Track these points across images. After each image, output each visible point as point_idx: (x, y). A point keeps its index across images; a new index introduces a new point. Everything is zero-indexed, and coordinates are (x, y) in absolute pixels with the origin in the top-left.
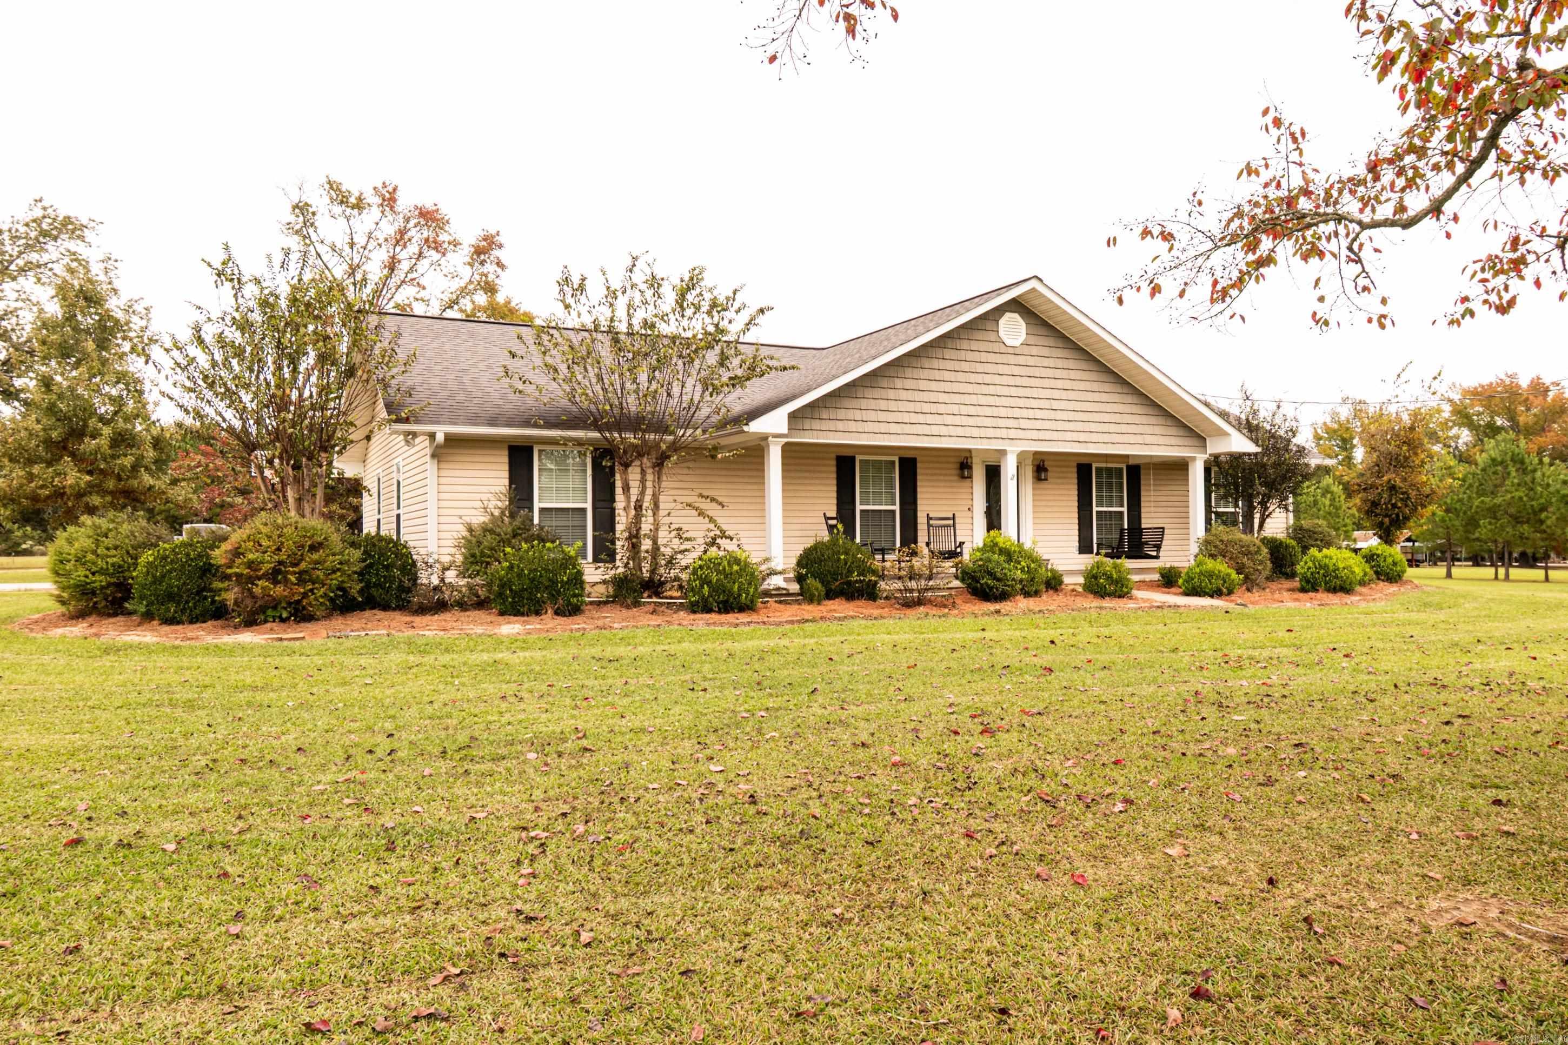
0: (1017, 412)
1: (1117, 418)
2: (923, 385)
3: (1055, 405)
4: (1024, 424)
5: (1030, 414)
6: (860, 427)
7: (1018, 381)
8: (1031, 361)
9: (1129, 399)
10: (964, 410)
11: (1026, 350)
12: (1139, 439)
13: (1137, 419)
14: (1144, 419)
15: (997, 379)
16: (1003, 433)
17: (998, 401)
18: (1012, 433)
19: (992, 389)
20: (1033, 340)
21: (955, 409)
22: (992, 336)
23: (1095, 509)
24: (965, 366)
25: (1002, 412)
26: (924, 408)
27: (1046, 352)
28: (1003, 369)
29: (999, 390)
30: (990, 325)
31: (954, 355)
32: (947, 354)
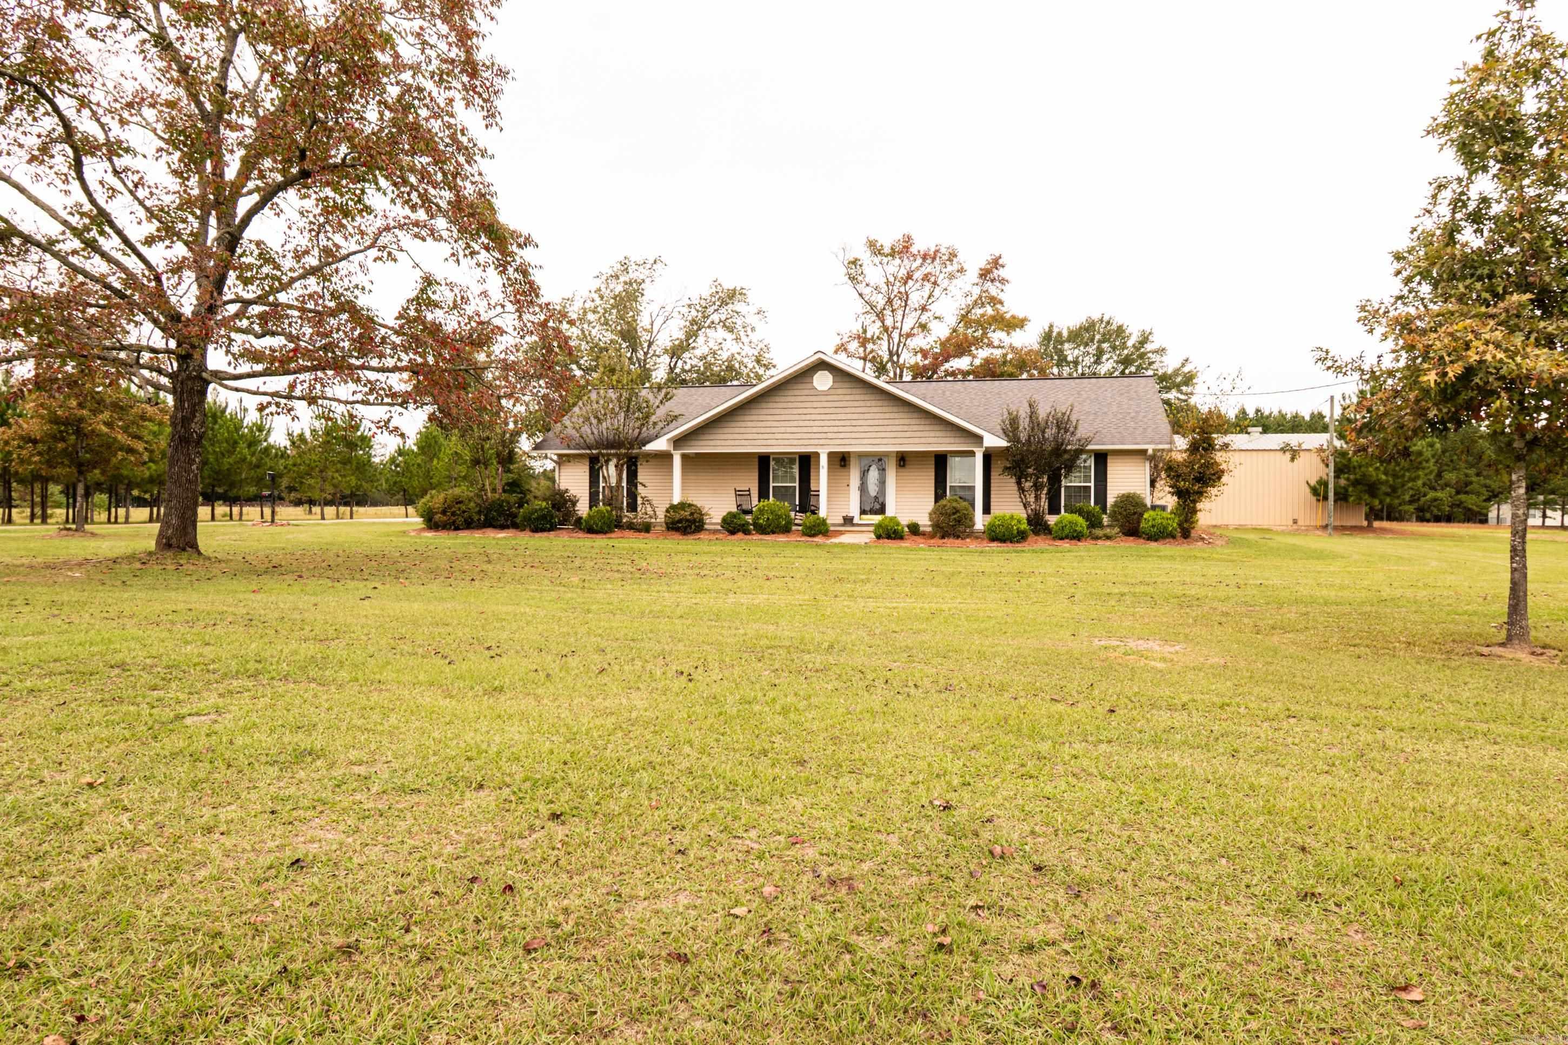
0: (826, 429)
1: (906, 428)
2: (762, 418)
3: (854, 423)
4: (830, 435)
5: (836, 429)
6: (723, 443)
7: (827, 411)
8: (836, 398)
9: (915, 415)
10: (789, 430)
11: (833, 391)
12: (923, 440)
13: (921, 428)
14: (927, 428)
15: (813, 411)
16: (816, 442)
17: (812, 423)
18: (822, 442)
19: (808, 417)
20: (837, 385)
21: (783, 430)
22: (809, 386)
23: (949, 485)
24: (790, 405)
25: (815, 430)
26: (763, 430)
27: (849, 391)
28: (815, 405)
29: (813, 417)
30: (808, 380)
31: (783, 399)
32: (777, 399)
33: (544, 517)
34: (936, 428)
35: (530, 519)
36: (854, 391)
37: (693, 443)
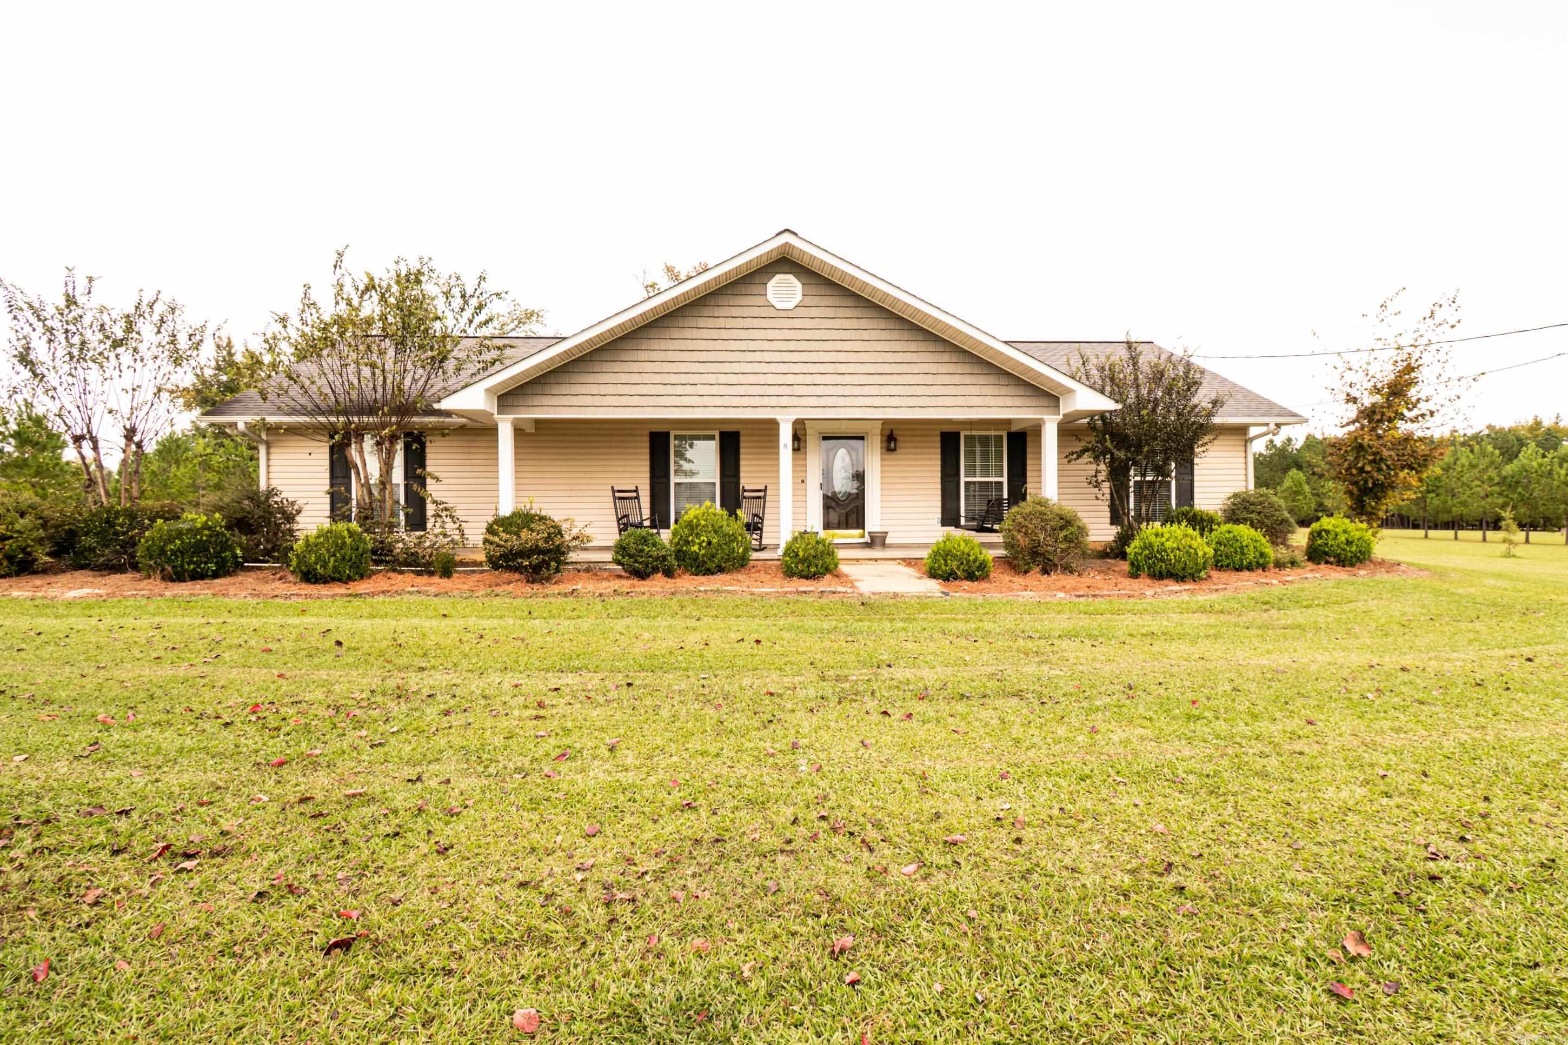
0: (790, 379)
1: (929, 379)
2: (671, 356)
3: (842, 368)
4: (799, 390)
5: (809, 379)
6: (597, 401)
7: (793, 346)
8: (808, 323)
9: (946, 357)
10: (723, 379)
11: (802, 312)
12: (960, 401)
13: (957, 379)
14: (968, 379)
15: (766, 345)
16: (774, 401)
17: (765, 368)
18: (784, 401)
19: (758, 356)
20: (809, 301)
21: (711, 379)
22: (759, 301)
23: (963, 479)
24: (725, 334)
25: (771, 379)
26: (673, 379)
27: (831, 312)
28: (771, 334)
29: (767, 357)
30: (755, 289)
31: (711, 323)
32: (702, 322)
33: (200, 548)
34: (982, 379)
35: (162, 552)
36: (842, 312)
37: (537, 400)
